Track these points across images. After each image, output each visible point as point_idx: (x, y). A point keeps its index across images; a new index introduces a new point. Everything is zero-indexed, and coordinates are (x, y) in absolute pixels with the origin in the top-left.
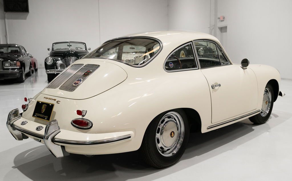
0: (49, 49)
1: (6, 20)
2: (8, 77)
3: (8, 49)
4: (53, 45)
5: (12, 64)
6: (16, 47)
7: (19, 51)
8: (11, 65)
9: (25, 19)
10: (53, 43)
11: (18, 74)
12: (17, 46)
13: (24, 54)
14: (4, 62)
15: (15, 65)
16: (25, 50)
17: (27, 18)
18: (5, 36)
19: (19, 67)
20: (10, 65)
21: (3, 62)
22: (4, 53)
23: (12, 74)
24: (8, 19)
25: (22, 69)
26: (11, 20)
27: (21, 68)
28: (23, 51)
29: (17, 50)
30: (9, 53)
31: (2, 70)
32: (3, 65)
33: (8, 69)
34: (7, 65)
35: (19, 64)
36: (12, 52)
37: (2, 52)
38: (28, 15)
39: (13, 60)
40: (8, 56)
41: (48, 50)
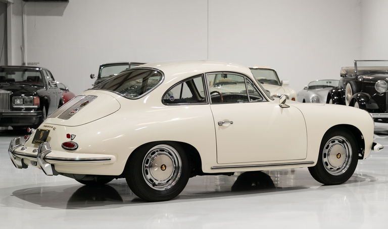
0: (94, 75)
1: (25, 17)
2: (17, 123)
3: (24, 73)
4: (100, 68)
5: (26, 102)
6: (37, 71)
7: (41, 77)
8: (24, 102)
9: (61, 14)
10: (101, 65)
11: (34, 119)
12: (37, 69)
13: (49, 84)
14: (13, 98)
15: (32, 102)
16: (52, 77)
17: (65, 13)
18: (21, 48)
19: (37, 107)
20: (22, 103)
21: (11, 96)
22: (16, 81)
23: (25, 118)
24: (28, 14)
25: (42, 110)
26: (33, 17)
27: (40, 108)
28: (48, 78)
29: (39, 77)
30: (24, 81)
31: (9, 111)
32: (11, 101)
33: (20, 109)
34: (18, 102)
35: (37, 100)
36: (30, 79)
37: (13, 80)
38: (65, 7)
39: (28, 94)
40: (22, 88)
41: (92, 77)
